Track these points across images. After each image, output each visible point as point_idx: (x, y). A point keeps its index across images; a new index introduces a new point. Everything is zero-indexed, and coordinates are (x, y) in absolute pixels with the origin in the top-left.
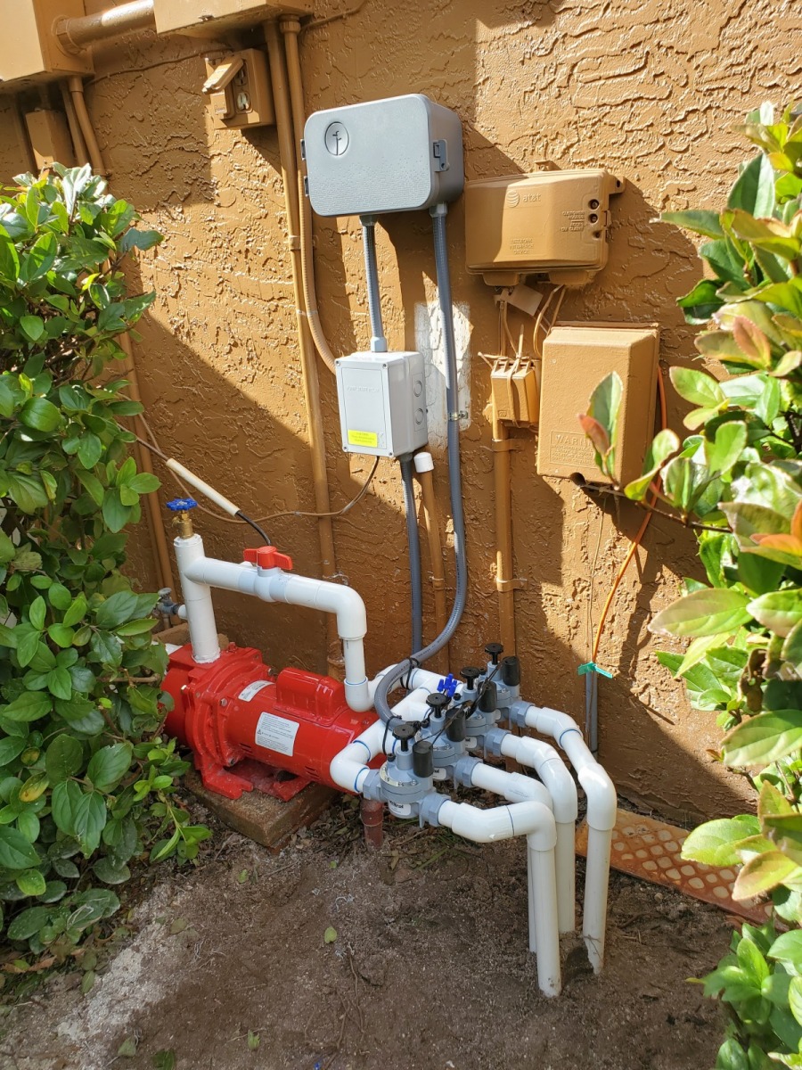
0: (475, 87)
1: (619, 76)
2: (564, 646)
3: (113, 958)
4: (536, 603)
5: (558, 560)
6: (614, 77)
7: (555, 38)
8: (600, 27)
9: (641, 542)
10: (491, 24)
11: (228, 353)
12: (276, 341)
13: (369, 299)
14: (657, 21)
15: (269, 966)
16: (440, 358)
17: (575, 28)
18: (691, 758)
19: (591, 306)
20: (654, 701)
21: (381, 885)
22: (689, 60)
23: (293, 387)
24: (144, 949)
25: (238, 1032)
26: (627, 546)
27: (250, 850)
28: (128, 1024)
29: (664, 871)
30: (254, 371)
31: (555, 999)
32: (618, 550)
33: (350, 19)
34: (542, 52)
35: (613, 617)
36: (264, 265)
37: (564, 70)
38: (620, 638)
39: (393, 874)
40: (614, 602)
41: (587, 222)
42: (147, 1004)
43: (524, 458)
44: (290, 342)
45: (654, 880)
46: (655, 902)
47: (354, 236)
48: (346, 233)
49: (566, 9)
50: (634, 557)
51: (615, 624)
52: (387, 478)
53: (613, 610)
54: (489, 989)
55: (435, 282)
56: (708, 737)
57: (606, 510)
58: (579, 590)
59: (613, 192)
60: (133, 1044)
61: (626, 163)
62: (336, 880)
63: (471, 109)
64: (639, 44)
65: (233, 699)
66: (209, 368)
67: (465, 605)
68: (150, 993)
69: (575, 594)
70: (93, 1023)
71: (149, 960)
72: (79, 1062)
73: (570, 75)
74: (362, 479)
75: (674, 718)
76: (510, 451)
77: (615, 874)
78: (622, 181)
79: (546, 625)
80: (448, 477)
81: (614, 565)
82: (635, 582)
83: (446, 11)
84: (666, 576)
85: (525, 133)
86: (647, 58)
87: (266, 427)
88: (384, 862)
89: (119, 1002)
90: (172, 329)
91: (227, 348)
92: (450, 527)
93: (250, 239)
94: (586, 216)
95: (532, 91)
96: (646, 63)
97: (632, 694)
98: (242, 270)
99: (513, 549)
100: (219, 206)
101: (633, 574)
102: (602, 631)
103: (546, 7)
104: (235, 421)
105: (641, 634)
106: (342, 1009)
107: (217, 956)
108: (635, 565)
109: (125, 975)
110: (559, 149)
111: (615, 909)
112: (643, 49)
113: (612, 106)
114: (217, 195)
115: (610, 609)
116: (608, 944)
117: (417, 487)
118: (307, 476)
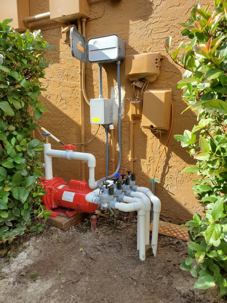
0: (129, 34)
1: (163, 32)
2: (146, 176)
3: (18, 254)
4: (139, 165)
5: (145, 152)
6: (162, 32)
7: (148, 24)
8: (159, 21)
9: (166, 146)
10: (133, 21)
11: (60, 102)
12: (73, 98)
13: (99, 86)
14: (172, 20)
15: (64, 257)
16: (117, 101)
17: (153, 21)
18: (179, 204)
19: (155, 86)
20: (169, 189)
21: (95, 239)
22: (179, 29)
23: (77, 110)
24: (28, 252)
25: (55, 270)
26: (163, 147)
27: (58, 231)
28: (23, 268)
29: (172, 234)
30: (66, 106)
31: (144, 261)
32: (161, 148)
33: (99, 19)
34: (145, 27)
35: (159, 166)
36: (72, 79)
37: (150, 31)
38: (161, 172)
39: (99, 237)
40: (159, 162)
41: (155, 64)
42: (29, 264)
43: (138, 126)
44: (77, 98)
45: (170, 236)
46: (170, 241)
47: (96, 70)
48: (94, 70)
49: (151, 17)
50: (165, 149)
51: (159, 169)
52: (101, 133)
53: (159, 165)
54: (126, 260)
55: (117, 81)
56: (184, 198)
57: (158, 138)
58: (150, 160)
59: (161, 58)
60: (25, 273)
61: (164, 52)
62: (83, 238)
63: (127, 40)
64: (167, 25)
65: (56, 188)
66: (54, 106)
67: (120, 167)
68: (30, 262)
69: (149, 161)
70: (12, 268)
71: (29, 254)
72: (8, 278)
73: (151, 32)
74: (94, 134)
75: (174, 194)
76: (134, 124)
77: (160, 235)
78: (163, 56)
79: (142, 170)
80: (118, 132)
81: (160, 153)
82: (165, 156)
83: (122, 17)
84: (173, 154)
85: (140, 45)
86: (169, 28)
87: (69, 121)
88: (96, 234)
89: (21, 263)
90: (45, 96)
91: (60, 100)
92: (117, 145)
93: (68, 72)
94: (155, 62)
95: (142, 36)
96: (169, 29)
97: (164, 188)
98: (66, 80)
99: (134, 150)
100: (61, 64)
101: (164, 154)
102: (156, 171)
103: (146, 17)
104: (60, 120)
105: (166, 171)
106: (85, 265)
107: (49, 254)
108: (165, 152)
109: (22, 257)
110: (148, 49)
111: (159, 243)
112: (168, 26)
113: (161, 39)
114: (61, 61)
115: (158, 165)
116: (158, 250)
117: (109, 135)
118: (79, 134)
